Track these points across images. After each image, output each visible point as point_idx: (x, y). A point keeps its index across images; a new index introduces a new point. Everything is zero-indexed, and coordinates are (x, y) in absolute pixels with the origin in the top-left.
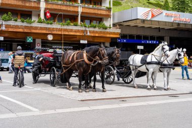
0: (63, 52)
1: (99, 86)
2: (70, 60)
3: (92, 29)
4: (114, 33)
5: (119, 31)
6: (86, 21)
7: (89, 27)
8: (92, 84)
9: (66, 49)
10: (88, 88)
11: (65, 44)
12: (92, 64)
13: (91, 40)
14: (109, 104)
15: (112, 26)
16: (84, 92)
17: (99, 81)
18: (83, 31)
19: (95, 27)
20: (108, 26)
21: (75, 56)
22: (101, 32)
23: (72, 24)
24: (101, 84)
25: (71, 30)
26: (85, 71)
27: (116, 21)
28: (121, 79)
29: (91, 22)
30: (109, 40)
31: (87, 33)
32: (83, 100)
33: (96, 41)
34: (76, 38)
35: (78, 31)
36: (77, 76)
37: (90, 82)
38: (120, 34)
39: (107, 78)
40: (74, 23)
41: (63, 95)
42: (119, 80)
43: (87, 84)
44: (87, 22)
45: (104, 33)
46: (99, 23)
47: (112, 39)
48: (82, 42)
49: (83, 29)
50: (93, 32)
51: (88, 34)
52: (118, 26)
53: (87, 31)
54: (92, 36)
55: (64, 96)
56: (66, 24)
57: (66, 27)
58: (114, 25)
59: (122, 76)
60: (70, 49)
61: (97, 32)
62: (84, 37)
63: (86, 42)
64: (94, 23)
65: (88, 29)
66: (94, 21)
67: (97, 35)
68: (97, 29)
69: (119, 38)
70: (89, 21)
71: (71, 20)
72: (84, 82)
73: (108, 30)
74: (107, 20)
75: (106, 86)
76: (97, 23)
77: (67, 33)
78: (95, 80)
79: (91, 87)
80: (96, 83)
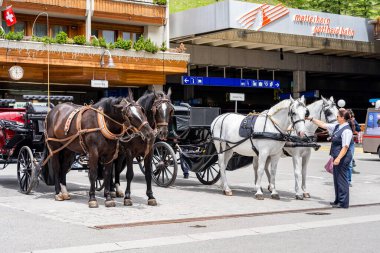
0: (49, 110)
1: (139, 190)
2: (66, 128)
3: (120, 53)
4: (174, 63)
5: (185, 57)
6: (105, 32)
7: (112, 48)
8: (122, 187)
9: (55, 102)
10: (112, 197)
11: (55, 89)
12: (121, 139)
13: (118, 79)
14: (163, 235)
15: (168, 45)
16: (102, 207)
17: (139, 180)
18: (98, 58)
19: (127, 48)
20: (159, 46)
21: (79, 119)
22: (141, 61)
23: (71, 40)
24: (145, 186)
25: (69, 56)
26: (104, 156)
27: (178, 34)
28: (192, 174)
29: (116, 36)
30: (163, 80)
31: (107, 62)
32: (101, 228)
33: (129, 81)
34: (81, 73)
35: (86, 57)
36: (85, 167)
37: (117, 181)
38: (188, 65)
39: (158, 172)
40: (76, 37)
41: (51, 214)
42: (186, 175)
43: (110, 186)
44: (107, 36)
45: (149, 61)
46: (137, 39)
47: (169, 76)
48: (95, 84)
49: (99, 51)
50: (124, 60)
51: (111, 65)
52: (182, 46)
53: (107, 57)
54: (119, 70)
55: (54, 218)
56: (55, 40)
57: (55, 48)
58: (174, 43)
59: (195, 166)
60: (66, 101)
61: (132, 60)
62: (99, 73)
63: (104, 84)
64: (125, 38)
65: (109, 53)
66: (124, 34)
67: (132, 67)
68: (132, 53)
69: (185, 75)
70: (112, 33)
71: (67, 32)
72: (102, 182)
73: (159, 56)
74: (155, 32)
75: (156, 190)
76: (131, 38)
77: (58, 63)
78: (130, 177)
79: (118, 195)
80: (133, 184)
